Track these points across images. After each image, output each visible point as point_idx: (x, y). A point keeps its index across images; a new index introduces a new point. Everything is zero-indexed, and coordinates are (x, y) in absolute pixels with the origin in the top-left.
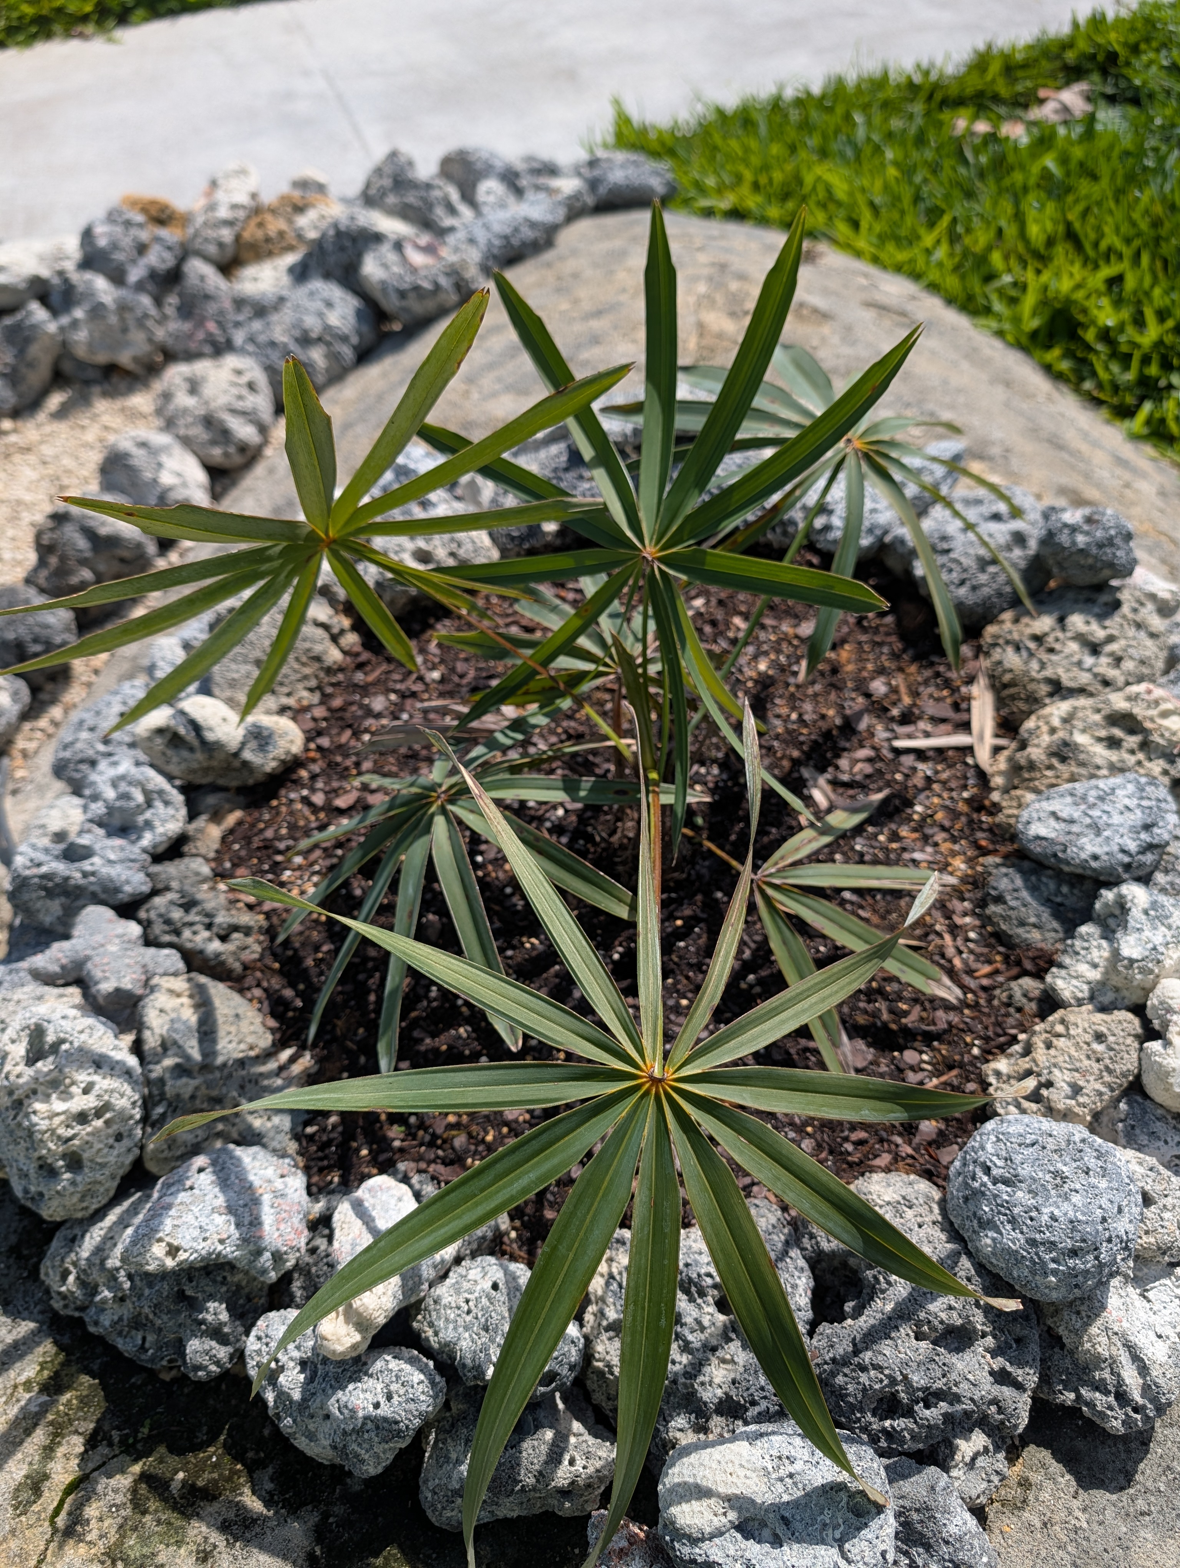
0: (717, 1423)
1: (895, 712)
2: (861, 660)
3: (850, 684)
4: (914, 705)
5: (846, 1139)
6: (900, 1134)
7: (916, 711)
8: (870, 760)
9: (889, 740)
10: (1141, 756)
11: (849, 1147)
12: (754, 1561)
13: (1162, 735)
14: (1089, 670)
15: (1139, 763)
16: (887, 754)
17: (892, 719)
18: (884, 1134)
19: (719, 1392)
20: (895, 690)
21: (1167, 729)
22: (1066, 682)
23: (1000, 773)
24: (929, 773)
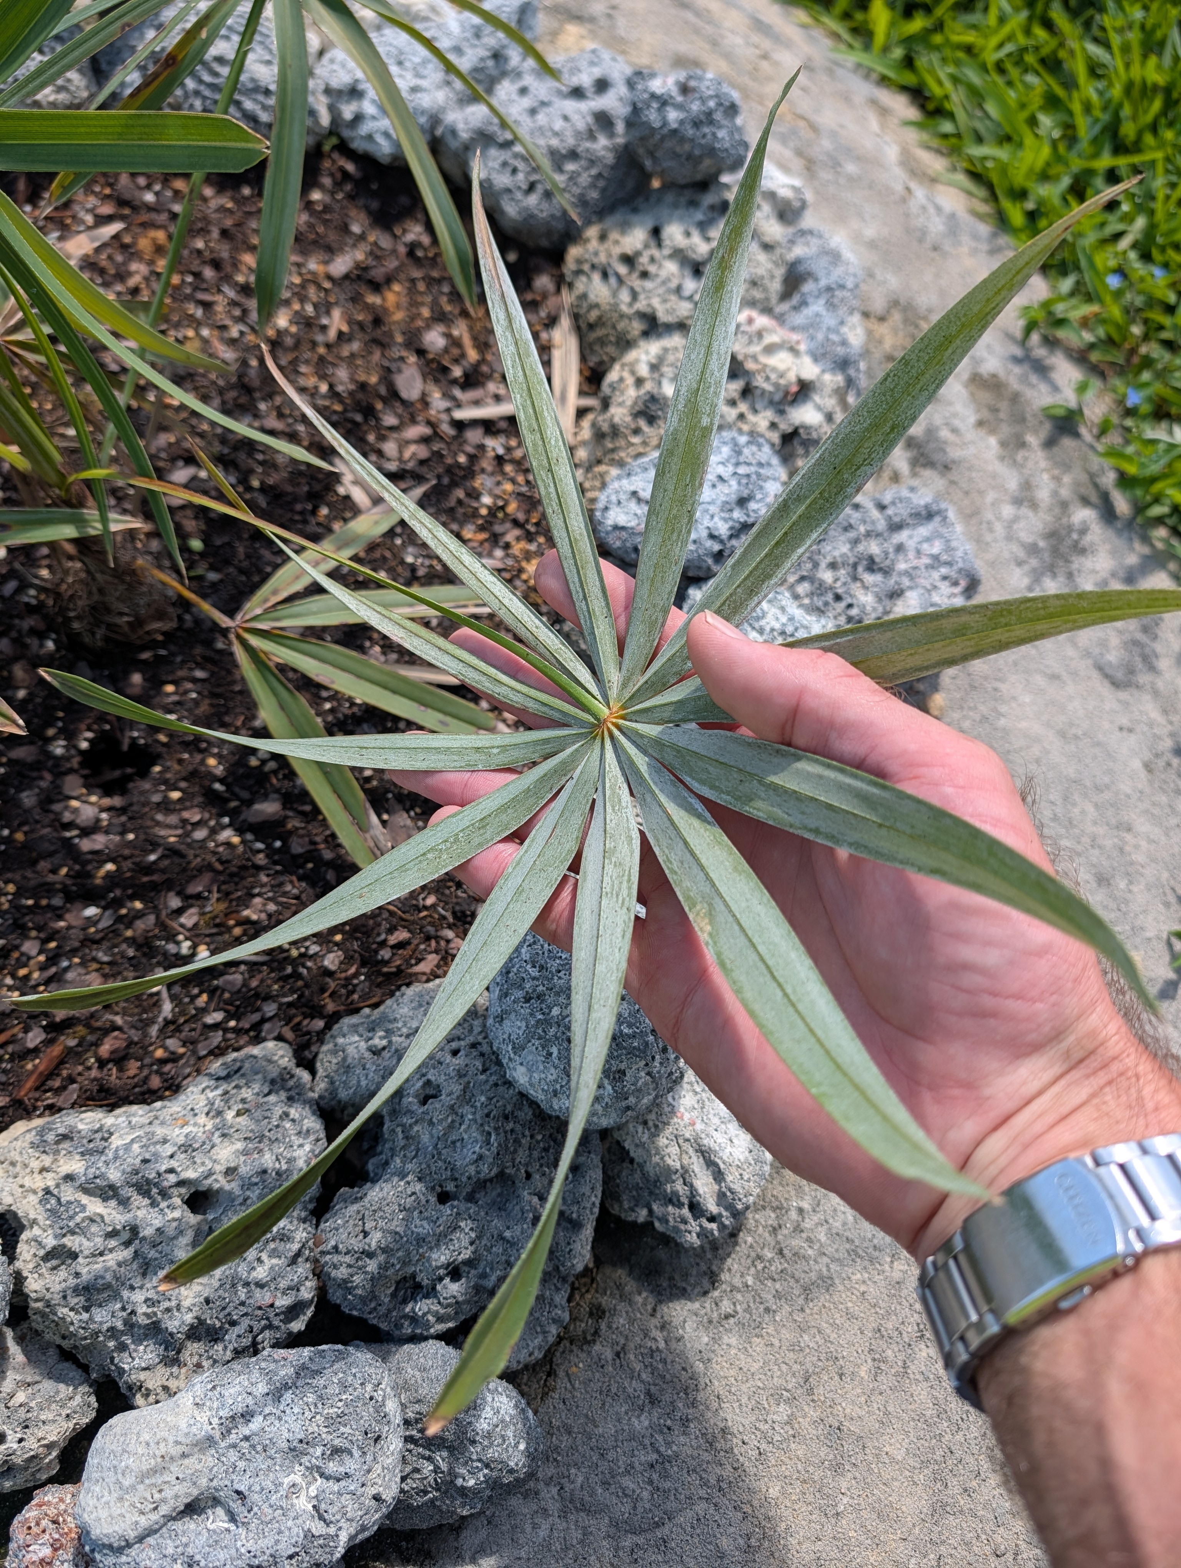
0: (192, 1350)
1: (457, 372)
2: (414, 304)
3: (399, 339)
4: (483, 361)
5: (383, 944)
6: (450, 927)
7: (485, 369)
8: (425, 440)
9: (448, 410)
10: (743, 407)
11: (385, 954)
12: (197, 1557)
13: (767, 378)
14: (690, 298)
15: (741, 416)
16: (447, 429)
17: (454, 382)
18: (430, 929)
19: (189, 1318)
20: (456, 343)
21: (774, 369)
22: (663, 317)
23: (584, 443)
24: (501, 451)
